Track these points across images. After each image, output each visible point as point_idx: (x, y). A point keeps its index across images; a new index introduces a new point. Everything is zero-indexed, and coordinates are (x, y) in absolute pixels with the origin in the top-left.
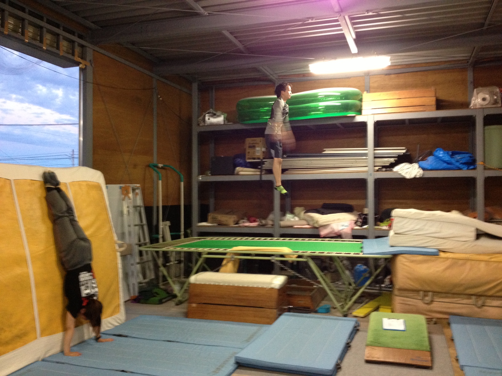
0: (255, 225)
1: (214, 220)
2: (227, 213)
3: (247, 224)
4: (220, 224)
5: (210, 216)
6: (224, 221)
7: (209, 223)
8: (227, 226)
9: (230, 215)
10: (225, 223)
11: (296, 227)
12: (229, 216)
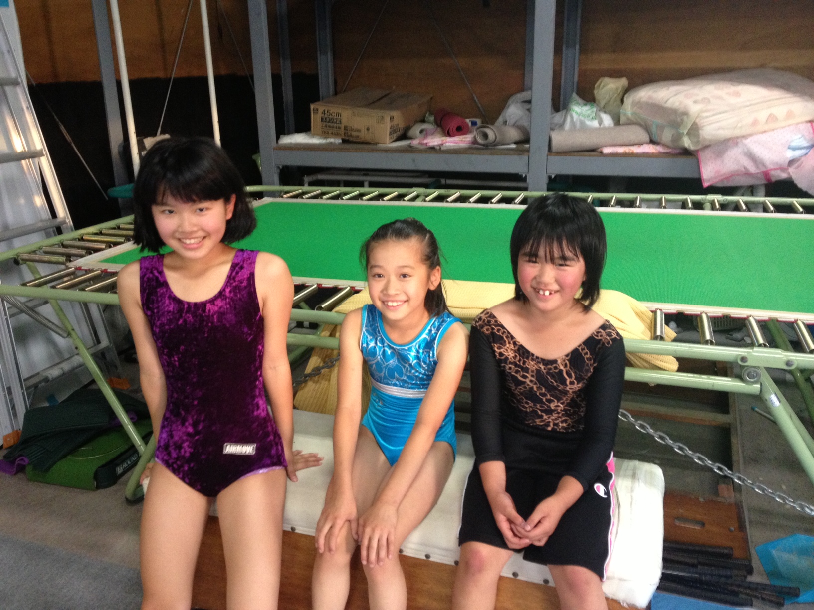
0: (463, 145)
1: (330, 125)
2: (372, 104)
3: (435, 140)
4: (350, 141)
5: (317, 112)
6: (359, 131)
7: (313, 136)
8: (371, 146)
9: (380, 108)
10: (364, 135)
11: (606, 150)
12: (376, 113)
